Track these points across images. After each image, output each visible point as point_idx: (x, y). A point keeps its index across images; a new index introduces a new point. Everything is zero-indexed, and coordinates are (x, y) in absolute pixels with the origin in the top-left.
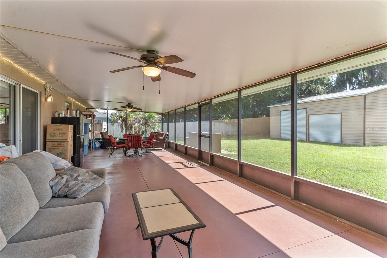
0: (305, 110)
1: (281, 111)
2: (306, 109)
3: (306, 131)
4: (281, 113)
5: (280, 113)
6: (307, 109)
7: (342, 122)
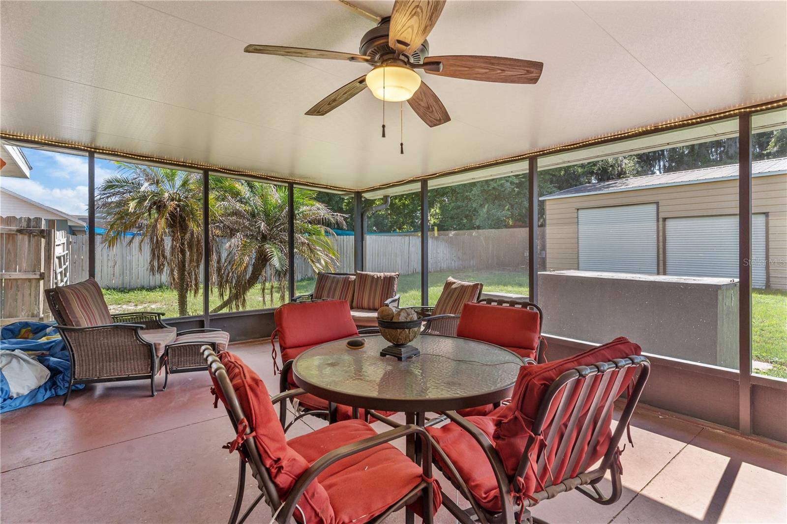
0: (654, 207)
1: (578, 209)
2: (657, 203)
3: (658, 257)
4: (578, 215)
5: (576, 214)
6: (660, 204)
7: (770, 236)
